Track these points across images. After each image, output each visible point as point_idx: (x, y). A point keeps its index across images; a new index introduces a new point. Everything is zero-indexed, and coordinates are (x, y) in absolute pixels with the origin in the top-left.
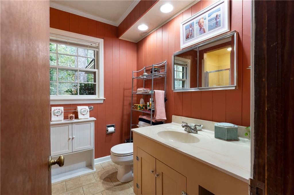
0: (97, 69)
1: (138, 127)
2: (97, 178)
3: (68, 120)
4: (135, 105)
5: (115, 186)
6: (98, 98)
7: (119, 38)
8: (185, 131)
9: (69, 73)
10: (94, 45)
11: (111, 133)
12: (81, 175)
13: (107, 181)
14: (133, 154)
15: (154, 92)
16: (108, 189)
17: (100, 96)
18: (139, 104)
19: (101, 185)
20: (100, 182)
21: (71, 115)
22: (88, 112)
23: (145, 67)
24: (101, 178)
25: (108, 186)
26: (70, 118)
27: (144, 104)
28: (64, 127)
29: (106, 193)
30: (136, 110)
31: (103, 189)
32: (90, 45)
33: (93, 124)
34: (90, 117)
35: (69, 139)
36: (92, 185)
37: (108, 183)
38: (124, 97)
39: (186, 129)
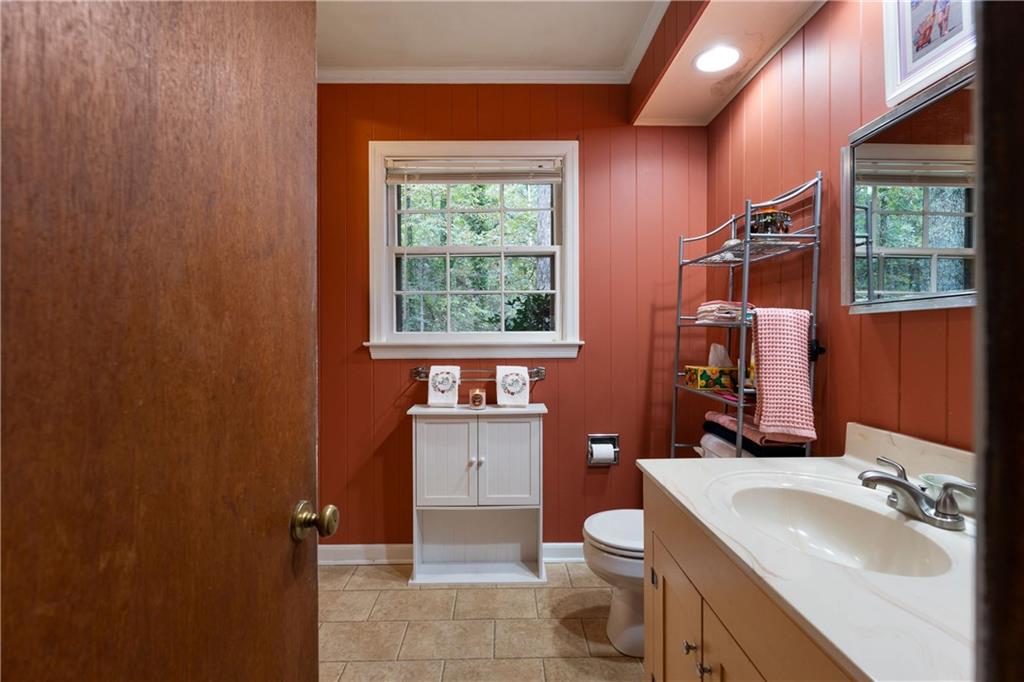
0: (558, 244)
1: (697, 456)
2: (544, 608)
3: (467, 406)
4: (687, 367)
5: (592, 655)
6: (559, 341)
7: (636, 124)
8: (892, 504)
9: (522, 264)
10: (548, 167)
11: (604, 467)
12: (503, 584)
13: (570, 630)
14: (642, 555)
15: (755, 316)
16: (566, 657)
17: (566, 334)
18: (707, 365)
19: (549, 635)
20: (548, 626)
21: (477, 392)
22: (524, 384)
23: (734, 217)
24: (554, 611)
25: (570, 649)
26: (474, 402)
27: (728, 366)
28: (445, 426)
29: (557, 668)
30: (689, 388)
31: (551, 651)
32: (535, 168)
33: (537, 427)
34: (531, 401)
35: (470, 464)
36: (523, 625)
37: (572, 635)
38: (653, 336)
39: (894, 495)
